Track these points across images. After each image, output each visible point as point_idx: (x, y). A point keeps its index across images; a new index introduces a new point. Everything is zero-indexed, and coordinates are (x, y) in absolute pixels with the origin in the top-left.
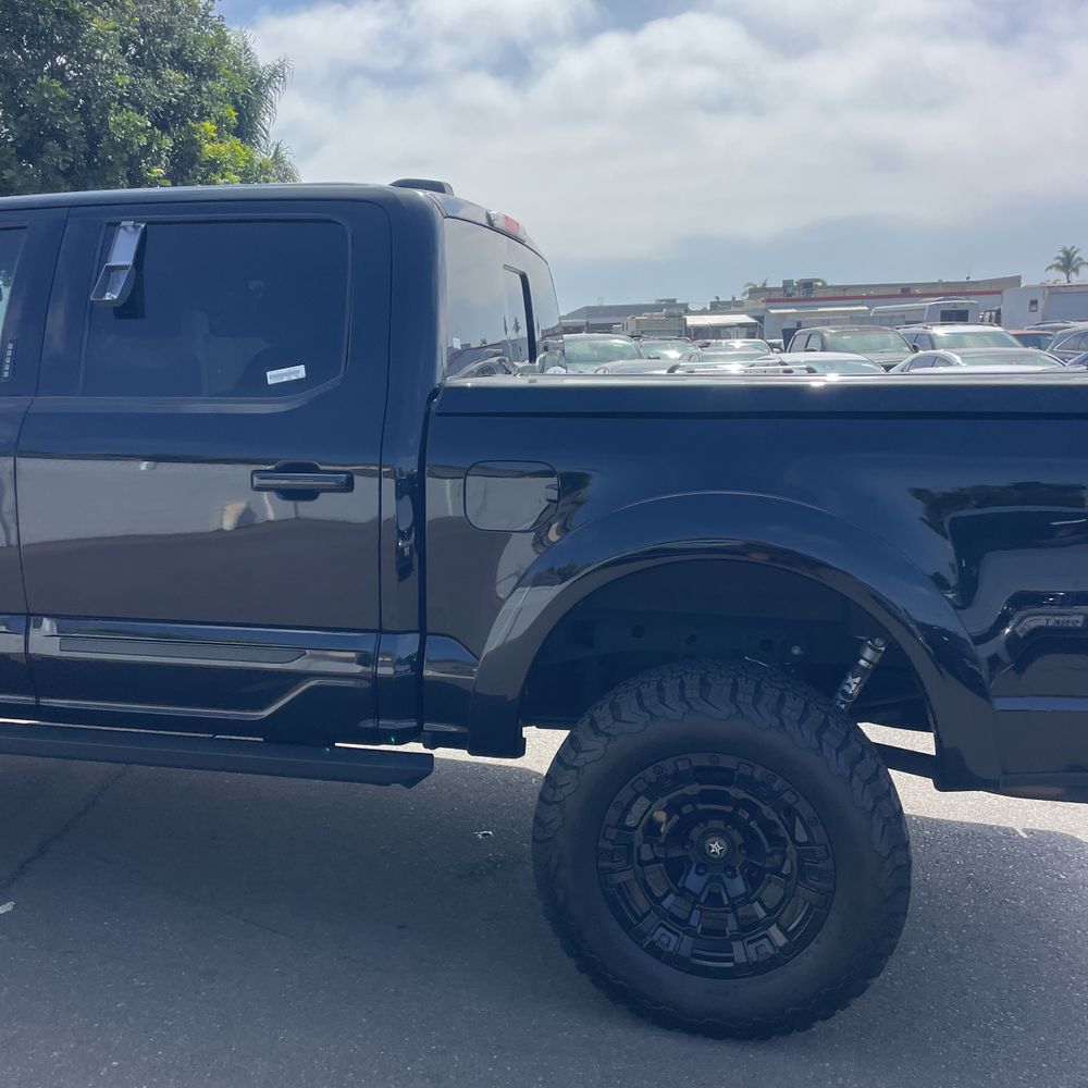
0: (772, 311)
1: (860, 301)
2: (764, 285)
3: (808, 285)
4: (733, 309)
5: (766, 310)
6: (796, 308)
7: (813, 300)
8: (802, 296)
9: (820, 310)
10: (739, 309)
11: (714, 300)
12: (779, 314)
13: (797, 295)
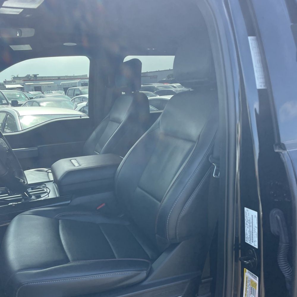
0: (26, 84)
1: (51, 81)
2: (18, 76)
3: (35, 76)
4: (12, 83)
5: (24, 83)
6: (33, 83)
7: (37, 80)
8: (34, 79)
9: (40, 83)
10: (15, 83)
11: (5, 80)
12: (28, 84)
13: (32, 79)
